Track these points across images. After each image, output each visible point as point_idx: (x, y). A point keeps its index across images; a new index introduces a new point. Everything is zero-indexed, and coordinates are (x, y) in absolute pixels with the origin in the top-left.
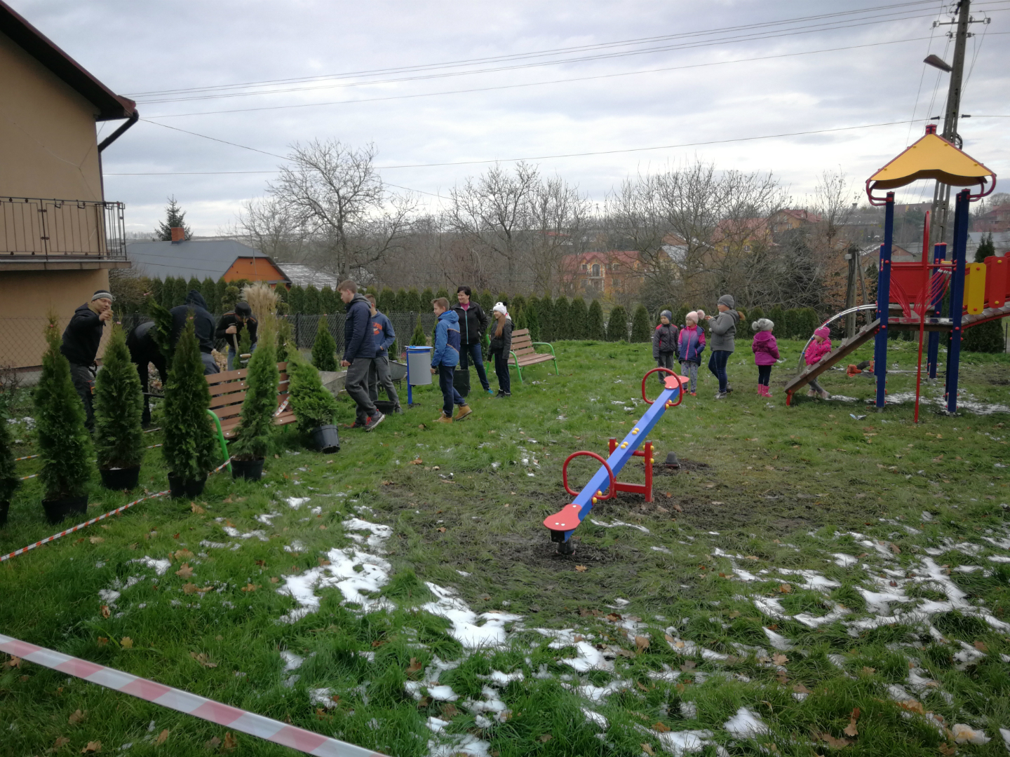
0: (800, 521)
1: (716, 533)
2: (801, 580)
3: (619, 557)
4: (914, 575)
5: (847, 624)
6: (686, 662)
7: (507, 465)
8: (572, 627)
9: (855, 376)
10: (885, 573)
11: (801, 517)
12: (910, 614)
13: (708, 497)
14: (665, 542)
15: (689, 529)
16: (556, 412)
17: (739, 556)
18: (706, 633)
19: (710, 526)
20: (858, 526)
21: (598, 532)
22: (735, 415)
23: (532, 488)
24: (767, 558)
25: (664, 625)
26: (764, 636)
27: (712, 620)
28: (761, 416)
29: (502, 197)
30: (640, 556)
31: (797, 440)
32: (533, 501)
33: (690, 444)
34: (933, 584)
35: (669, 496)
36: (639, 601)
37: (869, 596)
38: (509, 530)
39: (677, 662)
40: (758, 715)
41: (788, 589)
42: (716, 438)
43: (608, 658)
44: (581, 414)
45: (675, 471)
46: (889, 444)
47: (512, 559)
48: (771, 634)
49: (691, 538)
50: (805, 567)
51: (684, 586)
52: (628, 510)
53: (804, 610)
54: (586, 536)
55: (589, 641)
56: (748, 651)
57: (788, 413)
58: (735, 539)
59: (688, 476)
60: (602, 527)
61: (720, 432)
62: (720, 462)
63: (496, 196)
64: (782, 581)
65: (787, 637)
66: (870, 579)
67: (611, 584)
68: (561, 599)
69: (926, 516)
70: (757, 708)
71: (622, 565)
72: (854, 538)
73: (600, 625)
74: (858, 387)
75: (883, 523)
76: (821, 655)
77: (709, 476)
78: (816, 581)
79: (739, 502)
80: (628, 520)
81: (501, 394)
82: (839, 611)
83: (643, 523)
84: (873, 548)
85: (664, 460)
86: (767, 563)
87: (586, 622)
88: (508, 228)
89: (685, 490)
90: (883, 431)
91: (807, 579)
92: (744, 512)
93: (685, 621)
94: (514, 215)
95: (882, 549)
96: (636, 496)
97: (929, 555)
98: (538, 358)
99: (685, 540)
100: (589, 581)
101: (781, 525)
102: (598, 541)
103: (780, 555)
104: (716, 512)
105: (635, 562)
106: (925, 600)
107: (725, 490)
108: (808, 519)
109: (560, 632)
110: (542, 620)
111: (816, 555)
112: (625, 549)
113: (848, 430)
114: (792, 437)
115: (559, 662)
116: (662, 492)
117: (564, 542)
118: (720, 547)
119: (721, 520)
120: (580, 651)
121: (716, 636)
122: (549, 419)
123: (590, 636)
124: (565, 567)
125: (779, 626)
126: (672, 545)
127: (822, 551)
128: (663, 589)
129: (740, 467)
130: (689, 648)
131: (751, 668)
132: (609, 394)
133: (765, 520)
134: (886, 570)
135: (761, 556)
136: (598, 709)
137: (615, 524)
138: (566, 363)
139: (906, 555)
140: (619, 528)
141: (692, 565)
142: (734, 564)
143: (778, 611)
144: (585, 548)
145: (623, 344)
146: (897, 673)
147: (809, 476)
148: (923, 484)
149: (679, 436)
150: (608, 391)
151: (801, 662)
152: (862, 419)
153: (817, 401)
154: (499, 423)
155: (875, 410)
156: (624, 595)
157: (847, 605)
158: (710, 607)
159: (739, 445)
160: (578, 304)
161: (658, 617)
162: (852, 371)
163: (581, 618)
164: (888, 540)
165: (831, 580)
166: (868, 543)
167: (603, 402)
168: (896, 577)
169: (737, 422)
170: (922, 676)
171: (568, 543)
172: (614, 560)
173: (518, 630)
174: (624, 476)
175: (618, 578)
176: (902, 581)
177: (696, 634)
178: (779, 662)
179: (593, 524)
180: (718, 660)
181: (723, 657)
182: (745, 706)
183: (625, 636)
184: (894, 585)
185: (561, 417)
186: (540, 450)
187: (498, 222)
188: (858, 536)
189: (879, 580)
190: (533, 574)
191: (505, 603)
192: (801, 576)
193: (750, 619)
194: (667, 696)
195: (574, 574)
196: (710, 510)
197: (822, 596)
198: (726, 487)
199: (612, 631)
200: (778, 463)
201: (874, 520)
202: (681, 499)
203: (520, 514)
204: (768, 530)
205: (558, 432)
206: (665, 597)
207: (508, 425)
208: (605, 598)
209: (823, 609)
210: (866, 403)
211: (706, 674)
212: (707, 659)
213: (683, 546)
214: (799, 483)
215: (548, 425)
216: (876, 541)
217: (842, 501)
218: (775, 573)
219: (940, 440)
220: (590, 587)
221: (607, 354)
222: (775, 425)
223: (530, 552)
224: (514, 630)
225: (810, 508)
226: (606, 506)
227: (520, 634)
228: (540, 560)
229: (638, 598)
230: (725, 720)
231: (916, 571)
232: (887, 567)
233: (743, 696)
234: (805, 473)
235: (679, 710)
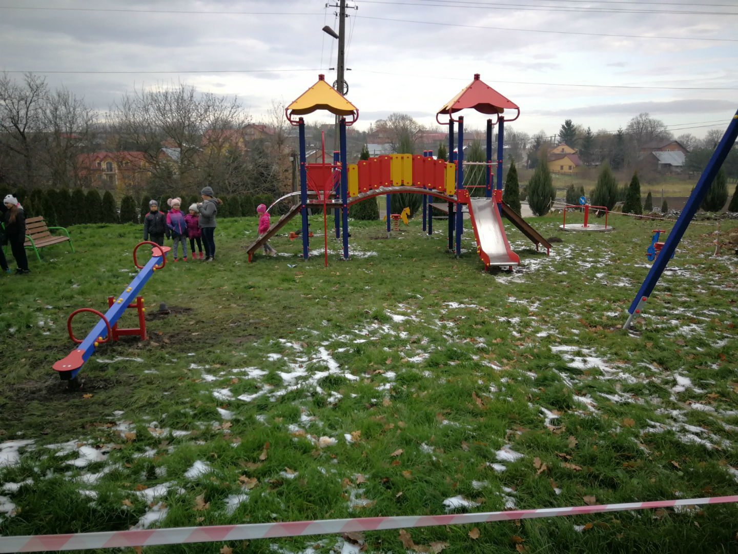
0: (249, 337)
1: (193, 354)
2: (245, 374)
3: (118, 382)
4: (313, 359)
5: (270, 395)
6: (162, 442)
7: (24, 329)
8: (77, 438)
9: (294, 240)
10: (297, 361)
11: (250, 335)
12: (307, 382)
13: (189, 331)
14: (155, 366)
15: (174, 354)
16: (70, 282)
17: (207, 367)
18: (178, 420)
19: (189, 350)
20: (284, 335)
21: (103, 368)
22: (213, 272)
23: (47, 343)
24: (226, 364)
25: (149, 422)
26: (217, 413)
27: (182, 411)
28: (231, 271)
29: (13, 103)
30: (135, 379)
31: (253, 285)
32: (48, 353)
33: (179, 295)
34: (321, 362)
35: (161, 334)
36: (131, 410)
37: (284, 376)
38: (25, 378)
39: (156, 443)
40: (208, 462)
41: (236, 381)
42: (198, 289)
43: (104, 453)
44: (92, 282)
45: (166, 316)
46: (309, 281)
47: (28, 400)
48: (222, 411)
49: (175, 360)
50: (248, 366)
51: (166, 393)
52: (127, 348)
53: (244, 392)
54: (93, 372)
55: (89, 444)
56: (205, 425)
57: (250, 267)
58: (205, 356)
59: (176, 319)
60: (106, 363)
61: (202, 285)
62: (200, 306)
63: (7, 101)
64: (233, 377)
65: (233, 411)
66: (287, 366)
67: (110, 402)
68: (69, 421)
69: (325, 323)
70: (208, 459)
71: (120, 388)
72: (281, 343)
73: (100, 432)
74: (295, 247)
75: (299, 331)
76: (251, 417)
77: (192, 316)
78: (255, 373)
79: (211, 331)
80: (128, 355)
81: (19, 272)
82: (267, 387)
83: (139, 355)
84: (292, 347)
85: (158, 309)
86: (224, 367)
87: (89, 432)
88: (22, 130)
89: (172, 328)
90: (306, 274)
91: (249, 373)
92: (214, 337)
93: (164, 416)
94: (27, 120)
95: (297, 346)
96: (135, 337)
97: (323, 346)
98: (54, 240)
99: (171, 362)
100: (93, 403)
101: (237, 342)
102: (102, 374)
103: (234, 360)
104: (194, 340)
105: (131, 384)
106: (316, 372)
107: (202, 325)
108: (255, 335)
109: (65, 444)
110: (52, 439)
111: (256, 357)
112: (123, 376)
113: (285, 275)
114: (250, 283)
115: (64, 464)
116: (155, 332)
117: (71, 379)
118: (194, 362)
119: (197, 345)
120: (81, 453)
121: (185, 420)
122: (63, 289)
123: (91, 441)
124: (74, 398)
125: (227, 405)
126: (159, 368)
127: (261, 354)
128: (150, 398)
129: (214, 307)
130: (165, 432)
131: (208, 435)
132: (117, 264)
133: (226, 341)
134: (297, 359)
135: (222, 364)
136: (93, 488)
137: (116, 360)
138: (82, 243)
139: (310, 348)
140: (119, 363)
141: (173, 378)
142: (203, 372)
143: (229, 396)
144: (91, 381)
145: (131, 225)
146: (294, 417)
147: (259, 307)
148: (325, 303)
149: (171, 291)
150: (116, 262)
151: (239, 424)
152: (295, 267)
153: (268, 258)
154: (18, 295)
155: (303, 261)
156: (121, 408)
157: (271, 384)
158: (183, 403)
159: (214, 292)
160: (93, 195)
161: (145, 418)
162: (292, 237)
163: (85, 431)
164: (301, 340)
165: (264, 371)
166: (289, 344)
167: (112, 271)
168: (303, 362)
169: (214, 276)
170: (308, 416)
171: (76, 379)
172: (114, 385)
173: (30, 450)
174: (127, 324)
175: (116, 397)
176: (305, 364)
177: (171, 422)
178: (226, 428)
179: (98, 362)
180: (185, 436)
181: (189, 433)
182: (200, 460)
183: (119, 436)
184: (301, 367)
185: (75, 286)
186: (55, 314)
187: (12, 124)
188: (283, 340)
189: (293, 365)
190: (45, 407)
191: (19, 433)
192: (245, 372)
193: (208, 405)
194: (146, 466)
195: (81, 401)
196: (190, 339)
197: (256, 381)
198: (203, 322)
199: (109, 435)
200: (240, 302)
201: (294, 330)
202: (169, 334)
203: (35, 365)
204: (228, 346)
205: (72, 297)
206: (151, 403)
207: (26, 296)
208: (105, 413)
209: (256, 389)
210: (298, 257)
211: (175, 446)
212: (176, 436)
213: (168, 366)
214: (253, 312)
215: (62, 293)
216: (294, 342)
217: (277, 320)
218: (230, 373)
219: (338, 276)
220: (93, 408)
221: (117, 234)
222: (240, 276)
223: (44, 392)
224: (27, 452)
225: (257, 328)
226: (110, 348)
227: (31, 452)
228: (52, 396)
229: (130, 408)
230: (185, 471)
231: (314, 356)
232: (298, 357)
233: (198, 453)
234: (256, 306)
235: (154, 473)
